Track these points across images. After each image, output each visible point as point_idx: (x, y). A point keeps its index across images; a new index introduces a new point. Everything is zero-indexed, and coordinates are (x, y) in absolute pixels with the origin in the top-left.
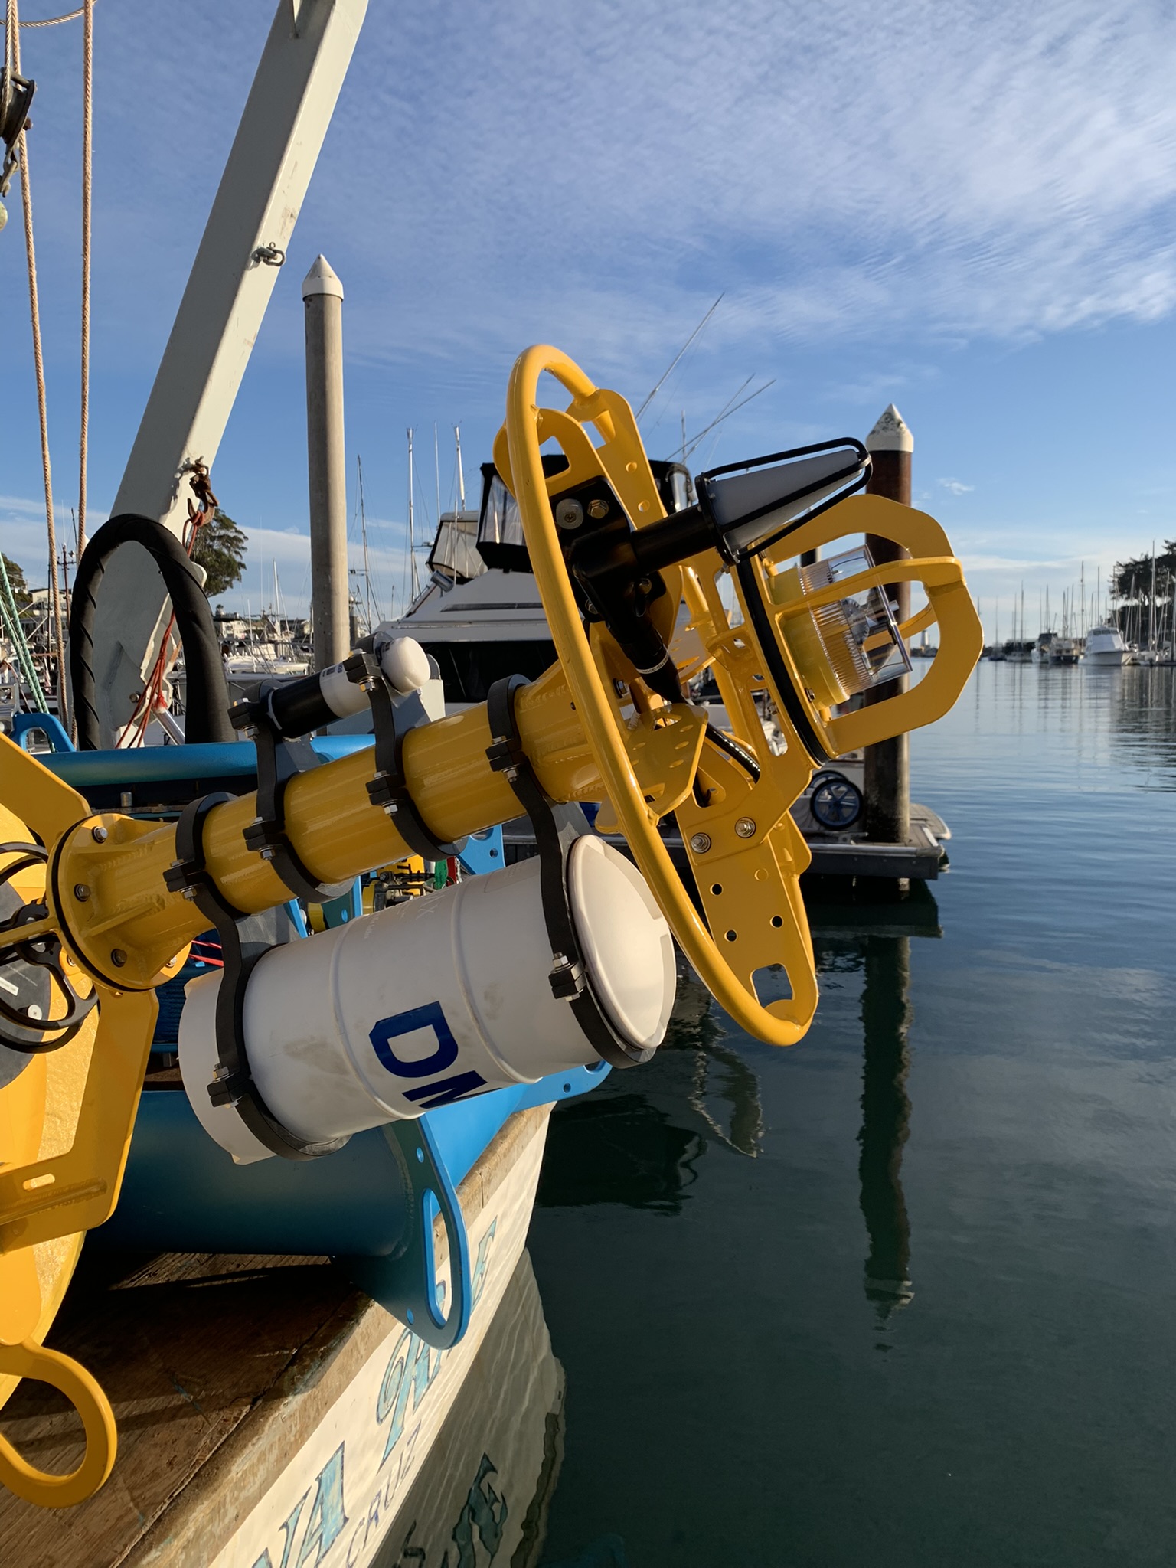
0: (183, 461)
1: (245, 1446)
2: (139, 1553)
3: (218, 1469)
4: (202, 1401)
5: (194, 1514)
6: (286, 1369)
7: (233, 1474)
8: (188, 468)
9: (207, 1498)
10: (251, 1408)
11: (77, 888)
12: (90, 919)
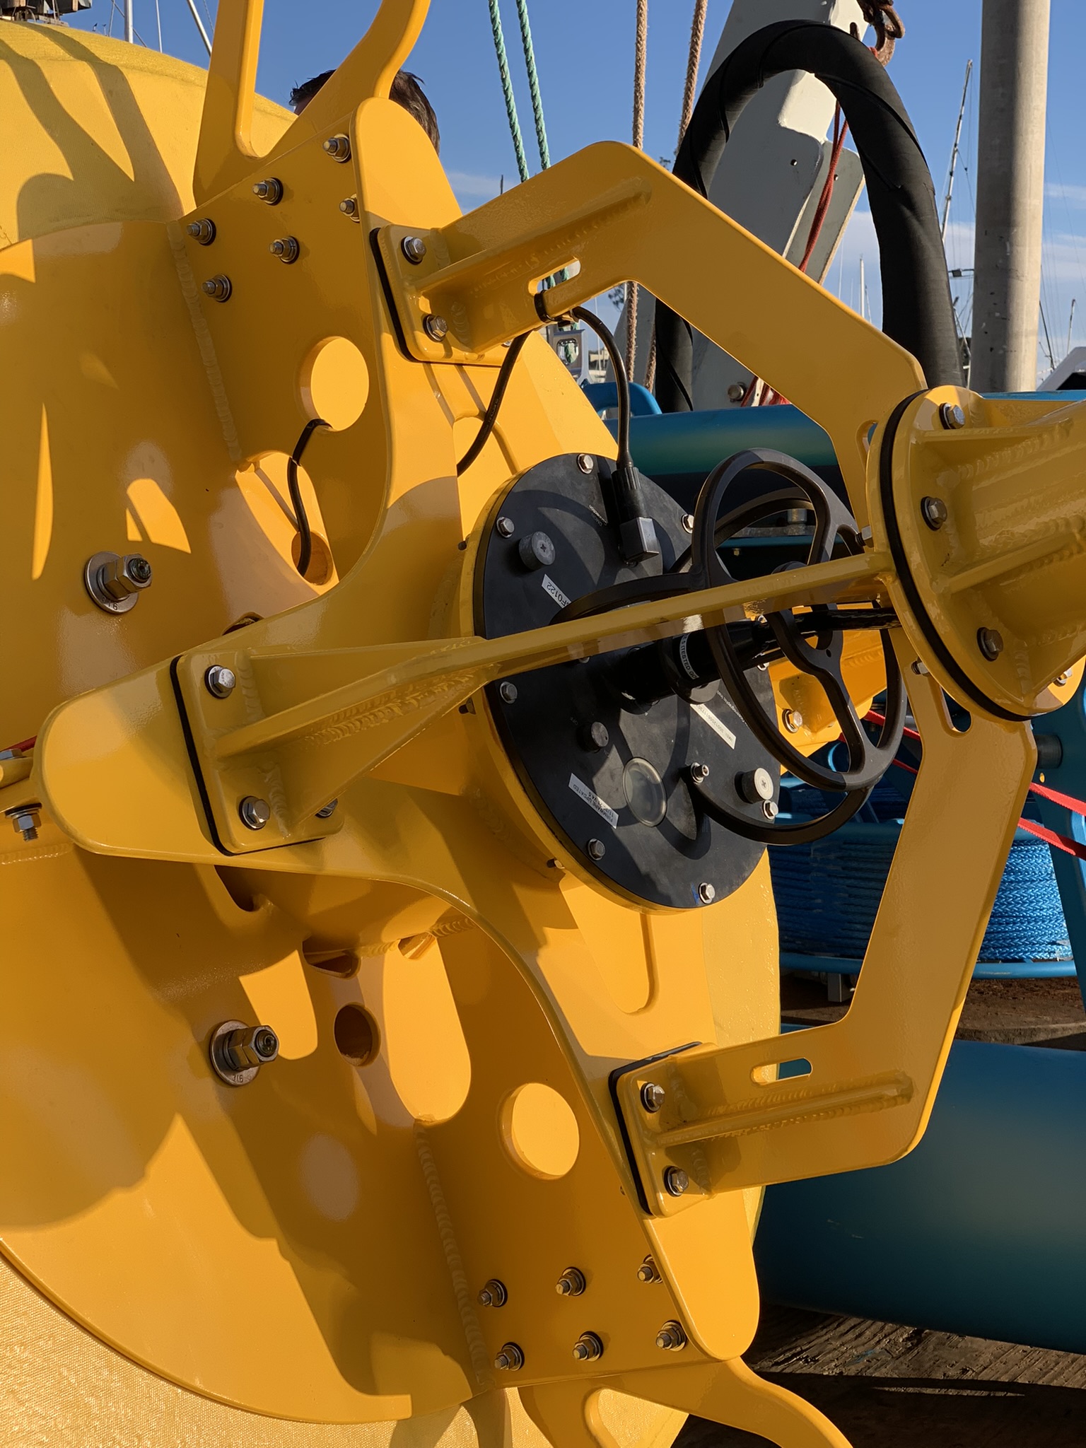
11: (924, 503)
12: (944, 564)
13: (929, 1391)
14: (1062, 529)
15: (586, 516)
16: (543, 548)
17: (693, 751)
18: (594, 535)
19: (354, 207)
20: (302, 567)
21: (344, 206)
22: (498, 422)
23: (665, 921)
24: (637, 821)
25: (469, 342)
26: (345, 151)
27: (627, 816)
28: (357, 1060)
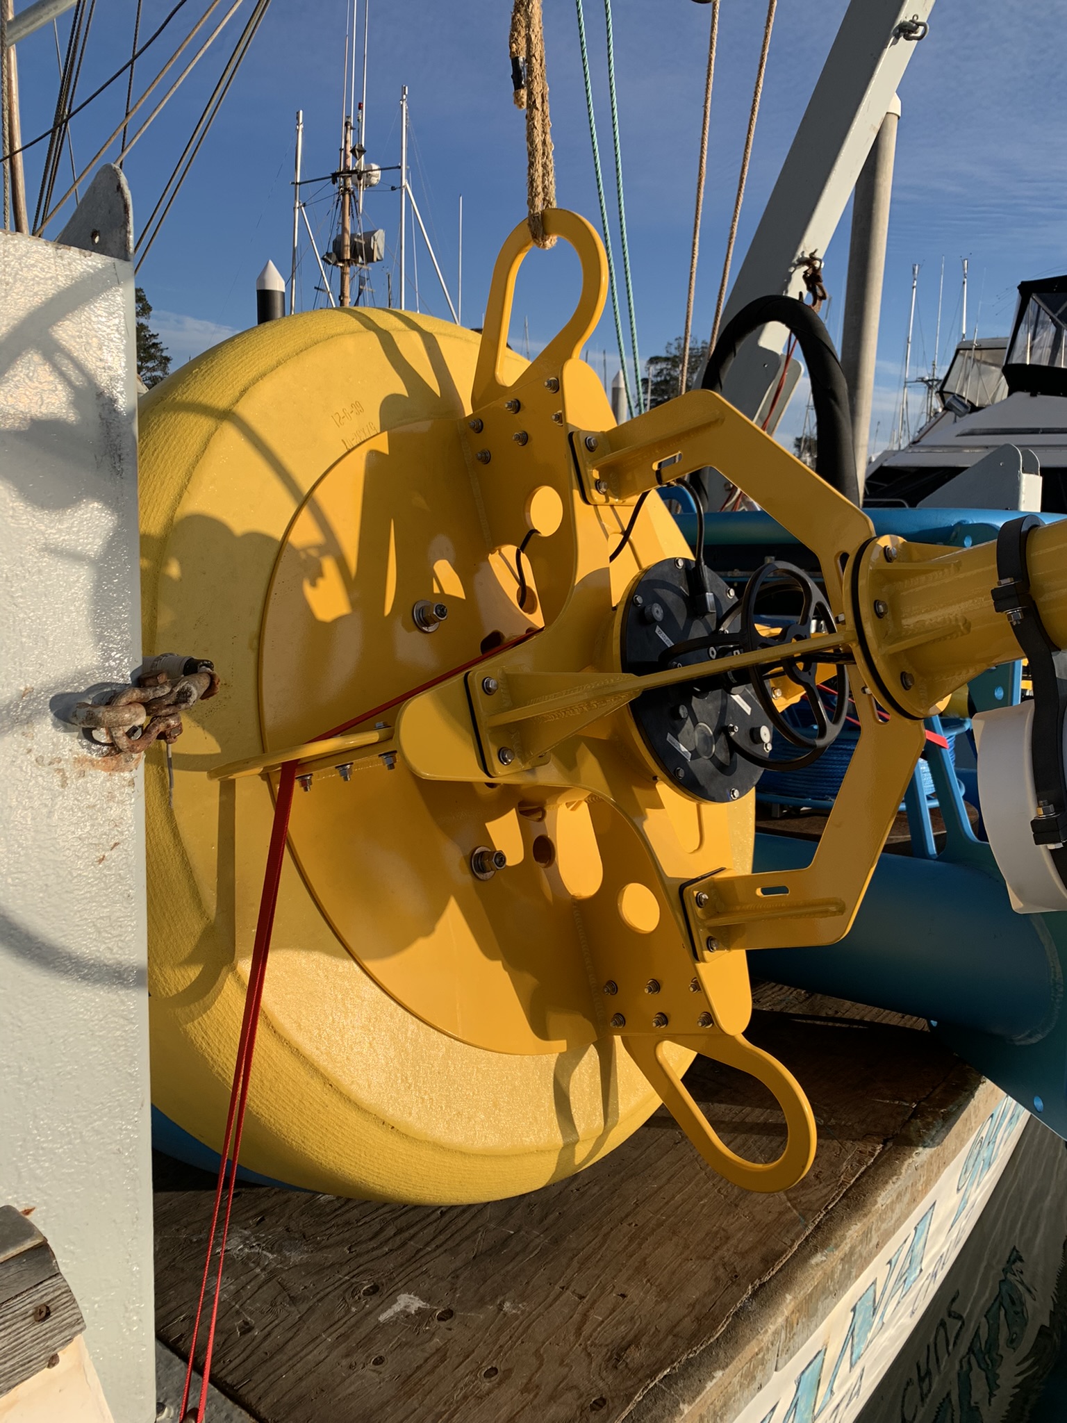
0: (799, 254)
1: (887, 1182)
2: (806, 1252)
3: (865, 1196)
4: (833, 1127)
5: (850, 1232)
6: (909, 1121)
7: (879, 1205)
8: (802, 262)
9: (860, 1220)
10: (883, 1148)
11: (876, 604)
12: (885, 637)
13: (818, 1023)
14: (954, 623)
15: (680, 593)
16: (657, 612)
17: (729, 717)
18: (682, 602)
19: (560, 418)
20: (521, 604)
21: (554, 417)
22: (631, 537)
23: (709, 808)
24: (700, 757)
25: (618, 495)
26: (556, 386)
27: (695, 754)
28: (543, 864)
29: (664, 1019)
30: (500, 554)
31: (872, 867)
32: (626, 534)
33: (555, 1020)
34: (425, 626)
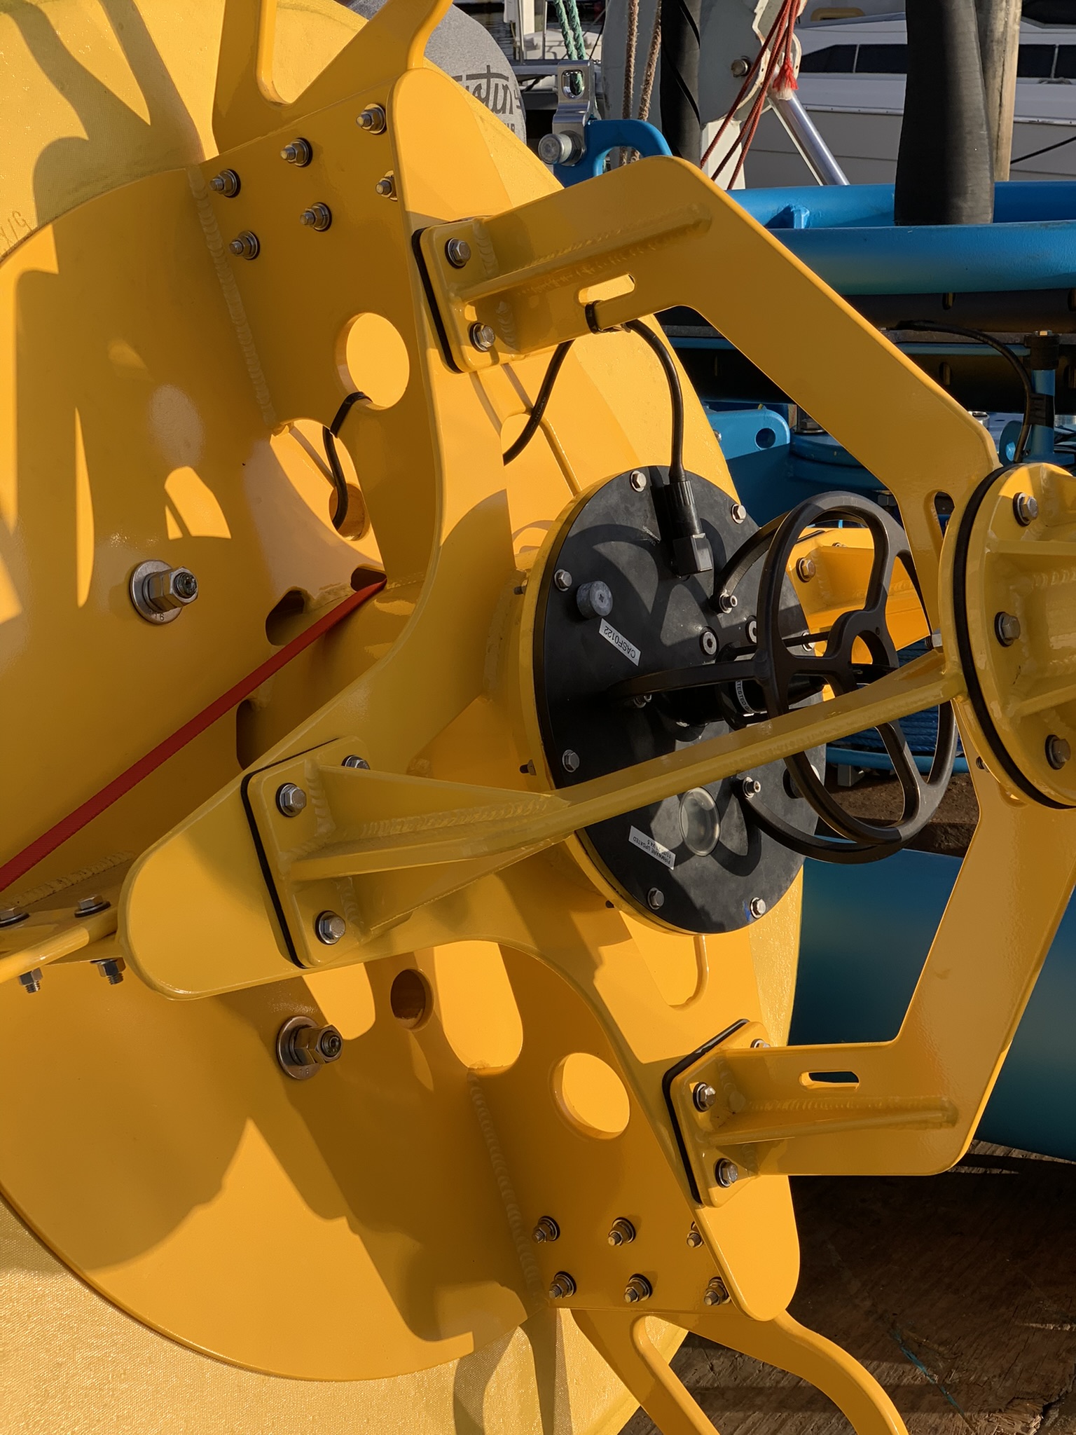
4: (955, 1388)
11: (999, 618)
15: (643, 541)
16: (601, 597)
18: (649, 558)
19: (392, 191)
20: (338, 521)
23: (717, 945)
24: (692, 855)
25: (516, 346)
26: (380, 120)
27: (683, 853)
28: (412, 1021)
29: (644, 1285)
30: (292, 429)
31: (1002, 1050)
32: (536, 413)
33: (451, 1300)
34: (155, 612)
